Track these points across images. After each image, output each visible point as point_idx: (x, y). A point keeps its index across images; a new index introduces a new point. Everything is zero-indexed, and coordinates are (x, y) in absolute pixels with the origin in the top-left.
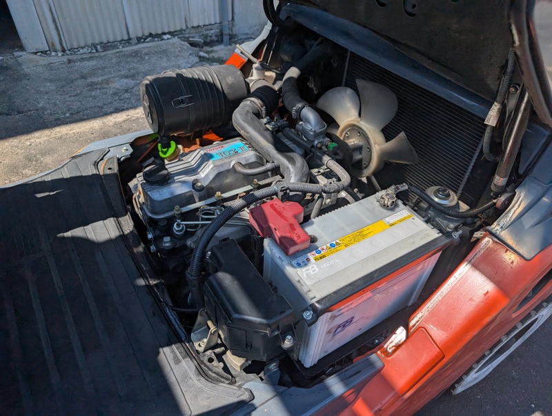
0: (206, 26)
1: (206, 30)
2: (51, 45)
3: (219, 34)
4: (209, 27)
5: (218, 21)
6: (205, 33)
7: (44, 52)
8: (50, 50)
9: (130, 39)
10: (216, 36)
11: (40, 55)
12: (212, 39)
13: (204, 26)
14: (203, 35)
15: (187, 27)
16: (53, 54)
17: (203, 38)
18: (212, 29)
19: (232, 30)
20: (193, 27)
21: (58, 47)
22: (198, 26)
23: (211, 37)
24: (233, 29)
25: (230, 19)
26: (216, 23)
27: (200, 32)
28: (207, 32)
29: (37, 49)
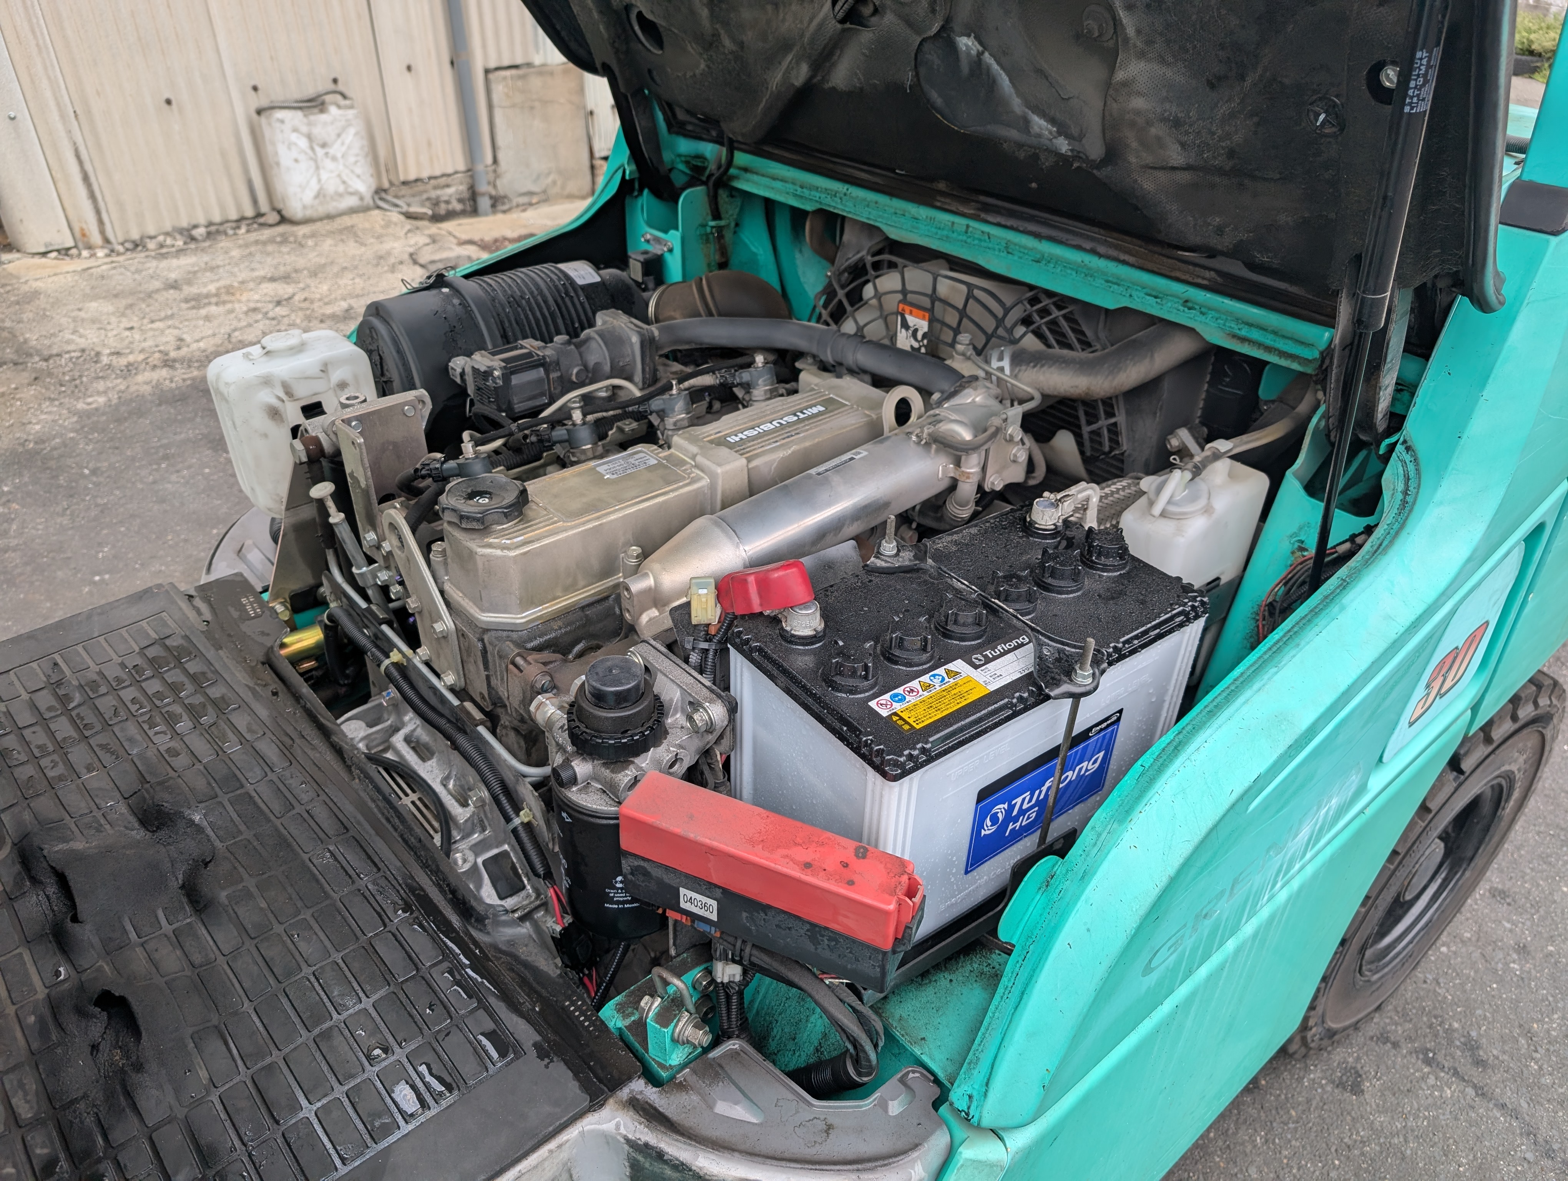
0: (435, 178)
1: (436, 188)
2: (78, 234)
3: (466, 195)
4: (443, 181)
5: (461, 167)
6: (433, 194)
7: (64, 252)
8: (76, 247)
9: (259, 215)
10: (460, 201)
11: (56, 258)
12: (450, 207)
13: (430, 178)
14: (428, 199)
15: (391, 184)
16: (85, 253)
17: (428, 204)
18: (448, 186)
19: (495, 186)
20: (404, 183)
21: (96, 238)
22: (417, 180)
23: (447, 202)
24: (498, 183)
25: (489, 159)
26: (456, 172)
27: (421, 193)
28: (439, 192)
29: (46, 246)
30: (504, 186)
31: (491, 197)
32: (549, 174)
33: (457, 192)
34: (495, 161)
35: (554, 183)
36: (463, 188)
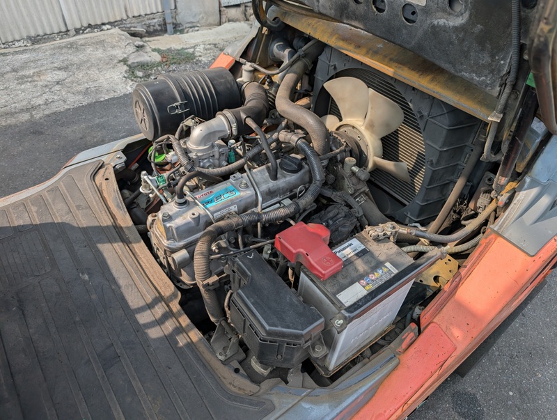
30: (179, 19)
31: (173, 24)
32: (200, 14)
33: (158, 22)
34: (176, 8)
35: (203, 18)
36: (161, 19)
